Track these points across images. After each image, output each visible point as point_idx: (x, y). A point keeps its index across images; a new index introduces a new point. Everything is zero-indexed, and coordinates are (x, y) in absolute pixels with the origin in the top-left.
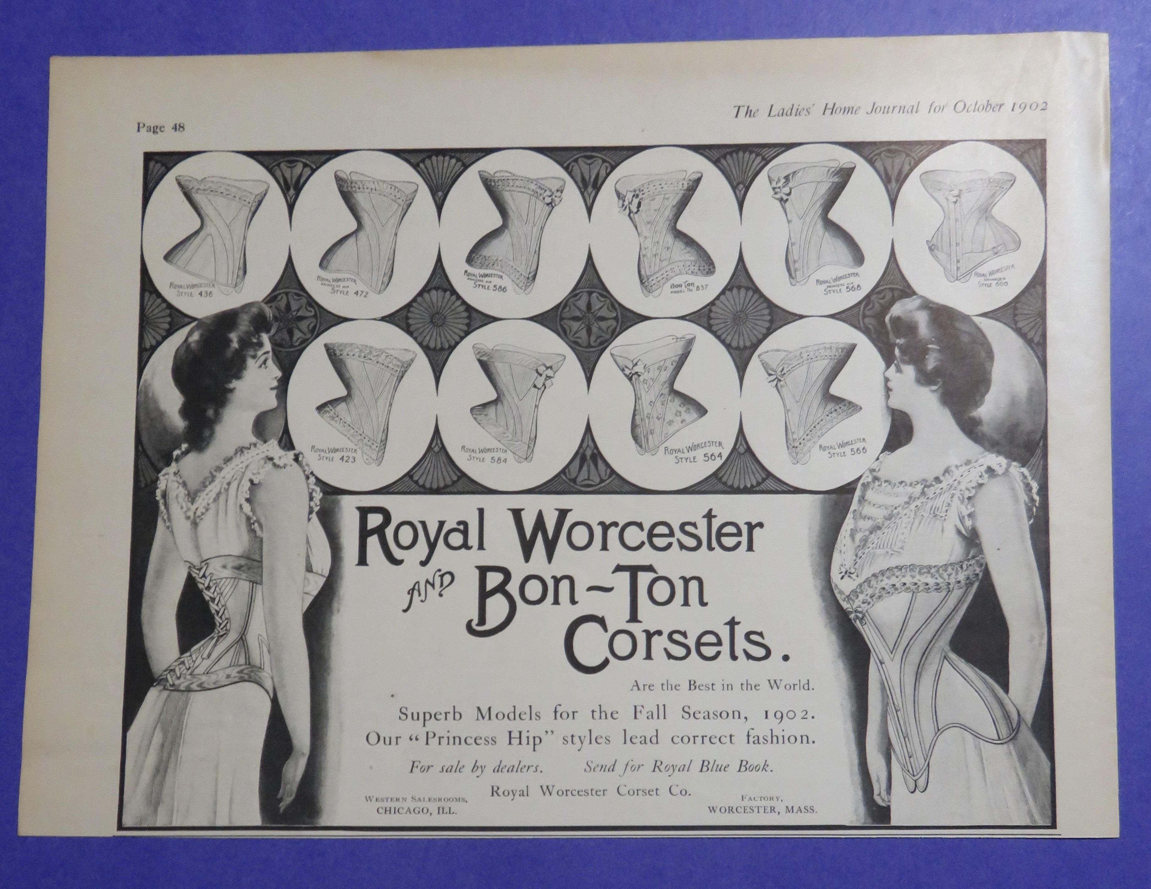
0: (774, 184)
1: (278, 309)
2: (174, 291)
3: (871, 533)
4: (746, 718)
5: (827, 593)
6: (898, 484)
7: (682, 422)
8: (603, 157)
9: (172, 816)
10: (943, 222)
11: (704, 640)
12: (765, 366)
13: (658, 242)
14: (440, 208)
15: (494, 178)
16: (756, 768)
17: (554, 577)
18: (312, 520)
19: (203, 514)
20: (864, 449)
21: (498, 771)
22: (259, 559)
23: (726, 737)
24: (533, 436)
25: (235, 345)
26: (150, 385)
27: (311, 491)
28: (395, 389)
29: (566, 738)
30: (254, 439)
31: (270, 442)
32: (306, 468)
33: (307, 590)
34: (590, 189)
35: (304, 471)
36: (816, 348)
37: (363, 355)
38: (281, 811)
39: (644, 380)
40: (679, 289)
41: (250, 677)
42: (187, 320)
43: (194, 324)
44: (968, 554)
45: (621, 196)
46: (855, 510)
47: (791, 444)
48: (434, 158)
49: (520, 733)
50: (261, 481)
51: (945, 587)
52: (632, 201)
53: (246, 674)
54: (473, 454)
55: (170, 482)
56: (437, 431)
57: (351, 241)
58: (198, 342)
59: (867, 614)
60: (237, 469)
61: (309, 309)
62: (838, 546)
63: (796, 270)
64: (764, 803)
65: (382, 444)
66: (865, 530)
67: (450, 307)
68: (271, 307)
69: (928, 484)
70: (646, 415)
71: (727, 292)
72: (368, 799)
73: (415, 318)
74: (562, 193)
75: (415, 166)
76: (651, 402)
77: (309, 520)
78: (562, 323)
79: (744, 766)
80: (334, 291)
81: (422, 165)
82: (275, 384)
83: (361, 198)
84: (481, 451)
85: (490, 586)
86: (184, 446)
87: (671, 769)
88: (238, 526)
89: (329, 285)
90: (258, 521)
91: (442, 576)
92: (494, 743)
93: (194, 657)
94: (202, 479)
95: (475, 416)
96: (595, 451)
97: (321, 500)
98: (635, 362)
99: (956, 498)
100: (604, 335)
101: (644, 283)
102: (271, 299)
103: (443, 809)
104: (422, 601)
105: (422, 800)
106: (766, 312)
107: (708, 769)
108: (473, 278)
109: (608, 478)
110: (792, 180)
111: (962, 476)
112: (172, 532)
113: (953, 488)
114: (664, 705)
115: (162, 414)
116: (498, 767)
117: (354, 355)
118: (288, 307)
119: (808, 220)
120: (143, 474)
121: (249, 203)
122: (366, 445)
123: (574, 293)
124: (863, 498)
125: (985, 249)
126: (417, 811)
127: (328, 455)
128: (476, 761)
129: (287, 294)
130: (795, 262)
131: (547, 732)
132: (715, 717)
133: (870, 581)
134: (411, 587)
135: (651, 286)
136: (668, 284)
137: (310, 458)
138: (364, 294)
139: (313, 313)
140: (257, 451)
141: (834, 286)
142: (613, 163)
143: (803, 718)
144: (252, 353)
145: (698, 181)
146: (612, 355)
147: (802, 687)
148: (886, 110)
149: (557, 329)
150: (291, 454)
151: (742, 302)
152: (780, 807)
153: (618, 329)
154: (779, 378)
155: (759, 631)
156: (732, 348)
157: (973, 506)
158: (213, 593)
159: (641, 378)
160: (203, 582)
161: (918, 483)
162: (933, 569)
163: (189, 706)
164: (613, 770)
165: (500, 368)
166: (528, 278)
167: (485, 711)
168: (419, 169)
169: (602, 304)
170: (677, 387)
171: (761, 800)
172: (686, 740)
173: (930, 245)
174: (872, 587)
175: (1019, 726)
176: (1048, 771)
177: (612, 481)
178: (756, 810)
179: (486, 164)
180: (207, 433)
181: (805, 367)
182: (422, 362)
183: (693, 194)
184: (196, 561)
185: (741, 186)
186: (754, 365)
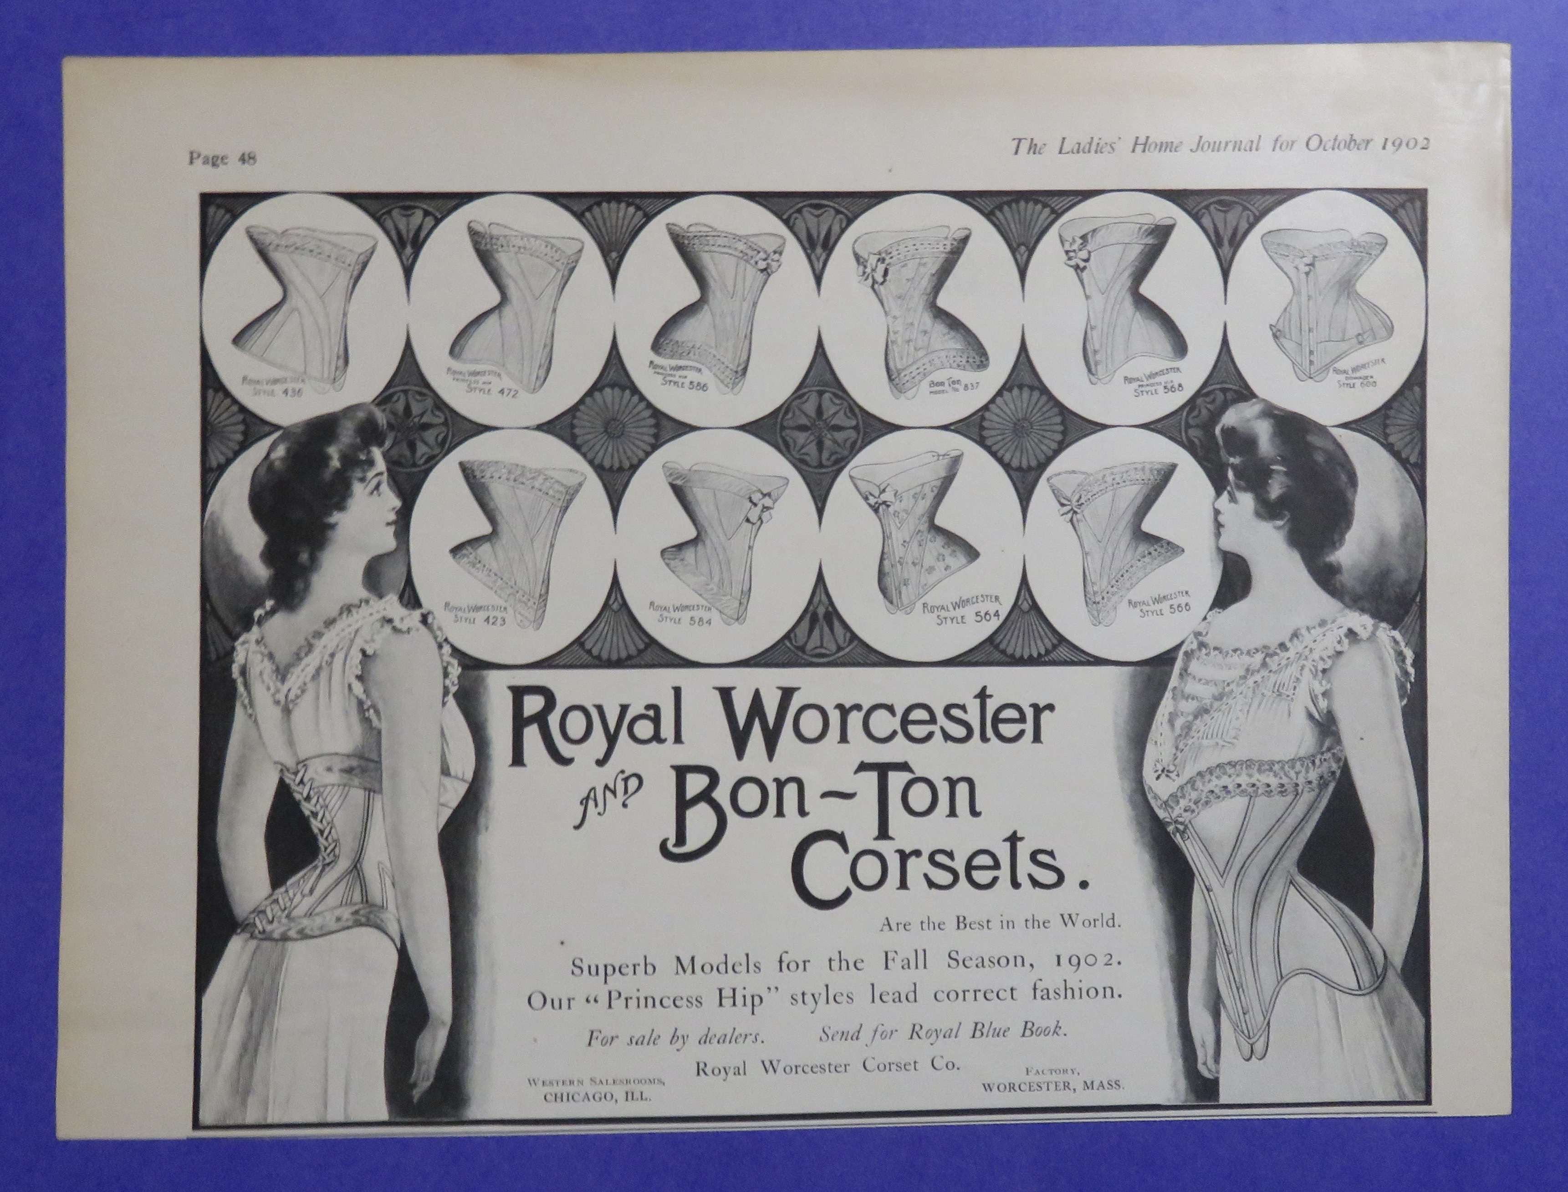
0: (1067, 247)
1: (394, 413)
2: (250, 388)
3: (1196, 717)
4: (1032, 965)
5: (1138, 798)
6: (1231, 652)
7: (946, 569)
8: (836, 206)
9: (267, 1109)
10: (1291, 300)
11: (976, 862)
12: (1056, 493)
13: (912, 324)
14: (613, 275)
15: (688, 234)
16: (1045, 1032)
17: (776, 780)
18: (448, 705)
19: (297, 697)
20: (1187, 605)
21: (705, 1042)
22: (376, 759)
23: (1005, 991)
24: (746, 588)
25: (335, 463)
26: (218, 518)
27: (445, 664)
28: (558, 524)
29: (795, 997)
30: (364, 593)
31: (388, 598)
32: (438, 633)
33: (442, 800)
34: (819, 250)
35: (435, 638)
36: (1124, 469)
37: (512, 477)
38: (415, 1100)
39: (895, 511)
40: (940, 388)
41: (368, 919)
42: (267, 429)
43: (276, 435)
44: (1321, 746)
45: (862, 260)
46: (1175, 688)
47: (1090, 599)
48: (605, 205)
49: (734, 990)
50: (377, 652)
51: (1292, 789)
52: (876, 266)
53: (363, 916)
54: (665, 614)
55: (250, 654)
56: (615, 582)
57: (493, 319)
58: (284, 459)
59: (1190, 826)
60: (342, 634)
61: (437, 413)
62: (1153, 735)
63: (1096, 364)
64: (1054, 1078)
65: (541, 600)
66: (1189, 714)
67: (631, 412)
68: (384, 410)
69: (1271, 651)
70: (897, 559)
71: (1005, 393)
72: (532, 1082)
73: (583, 427)
74: (781, 254)
75: (579, 216)
76: (905, 542)
77: (444, 704)
78: (784, 434)
79: (1028, 1029)
80: (471, 389)
81: (587, 214)
82: (392, 517)
83: (504, 260)
84: (676, 609)
85: (690, 793)
86: (269, 604)
87: (934, 1034)
88: (347, 714)
89: (463, 380)
90: (374, 707)
91: (626, 780)
92: (698, 1005)
93: (291, 893)
94: (294, 649)
95: (667, 561)
96: (830, 609)
97: (459, 677)
98: (882, 488)
99: (1306, 672)
100: (839, 450)
101: (893, 380)
102: (383, 399)
103: (633, 1094)
104: (599, 814)
105: (605, 1082)
106: (1058, 419)
107: (982, 1034)
108: (661, 371)
109: (849, 645)
110: (1092, 240)
111: (1315, 641)
112: (256, 722)
113: (1304, 657)
114: (925, 951)
115: (236, 560)
116: (704, 1038)
117: (500, 478)
118: (407, 409)
119: (1113, 294)
120: (214, 643)
121: (349, 265)
122: (520, 601)
123: (799, 393)
124: (1186, 670)
125: (1346, 338)
126: (597, 1097)
127: (467, 615)
128: (676, 1029)
129: (405, 392)
130: (1095, 352)
131: (769, 988)
132: (991, 965)
133: (1195, 781)
134: (586, 795)
135: (904, 384)
136: (925, 384)
137: (442, 619)
138: (512, 393)
139: (442, 420)
140: (370, 611)
141: (1147, 385)
142: (850, 215)
143: (1106, 964)
144: (359, 474)
145: (965, 240)
146: (851, 477)
147: (1105, 923)
148: (1216, 147)
149: (777, 442)
150: (417, 614)
151: (1025, 405)
152: (1076, 1082)
153: (859, 442)
154: (1076, 509)
155: (1049, 850)
156: (1012, 469)
157: (1329, 681)
158: (315, 805)
159: (891, 509)
160: (301, 791)
161: (1257, 650)
162: (1276, 765)
163: (286, 961)
164: (857, 1038)
165: (699, 495)
166: (736, 372)
167: (686, 962)
168: (584, 220)
169: (838, 408)
170: (938, 521)
171: (1051, 1073)
172: (953, 996)
173: (1275, 330)
174: (1196, 790)
175: (1386, 970)
176: (1421, 1031)
177: (853, 649)
178: (1044, 1087)
179: (677, 214)
180: (300, 585)
181: (1110, 494)
182: (594, 488)
183: (958, 258)
184: (290, 763)
185: (1023, 248)
186: (1042, 492)
